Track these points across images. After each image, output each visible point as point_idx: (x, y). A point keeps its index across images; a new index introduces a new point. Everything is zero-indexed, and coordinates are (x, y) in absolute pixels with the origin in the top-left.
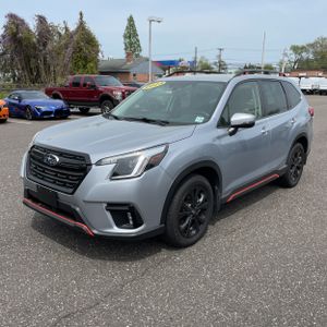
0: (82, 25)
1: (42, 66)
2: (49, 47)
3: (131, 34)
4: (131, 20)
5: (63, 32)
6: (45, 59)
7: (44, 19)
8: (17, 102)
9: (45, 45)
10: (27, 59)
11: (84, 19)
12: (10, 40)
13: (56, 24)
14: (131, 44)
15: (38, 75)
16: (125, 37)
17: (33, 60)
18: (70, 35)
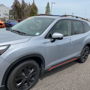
0: (34, 4)
1: (22, 14)
2: (24, 9)
3: (48, 7)
4: (48, 3)
5: (28, 5)
6: (23, 12)
7: (24, 1)
8: (9, 23)
9: (23, 8)
10: (18, 12)
11: (34, 2)
12: (14, 7)
13: (27, 3)
14: (47, 10)
15: (21, 17)
16: (46, 8)
17: (20, 13)
18: (30, 6)
